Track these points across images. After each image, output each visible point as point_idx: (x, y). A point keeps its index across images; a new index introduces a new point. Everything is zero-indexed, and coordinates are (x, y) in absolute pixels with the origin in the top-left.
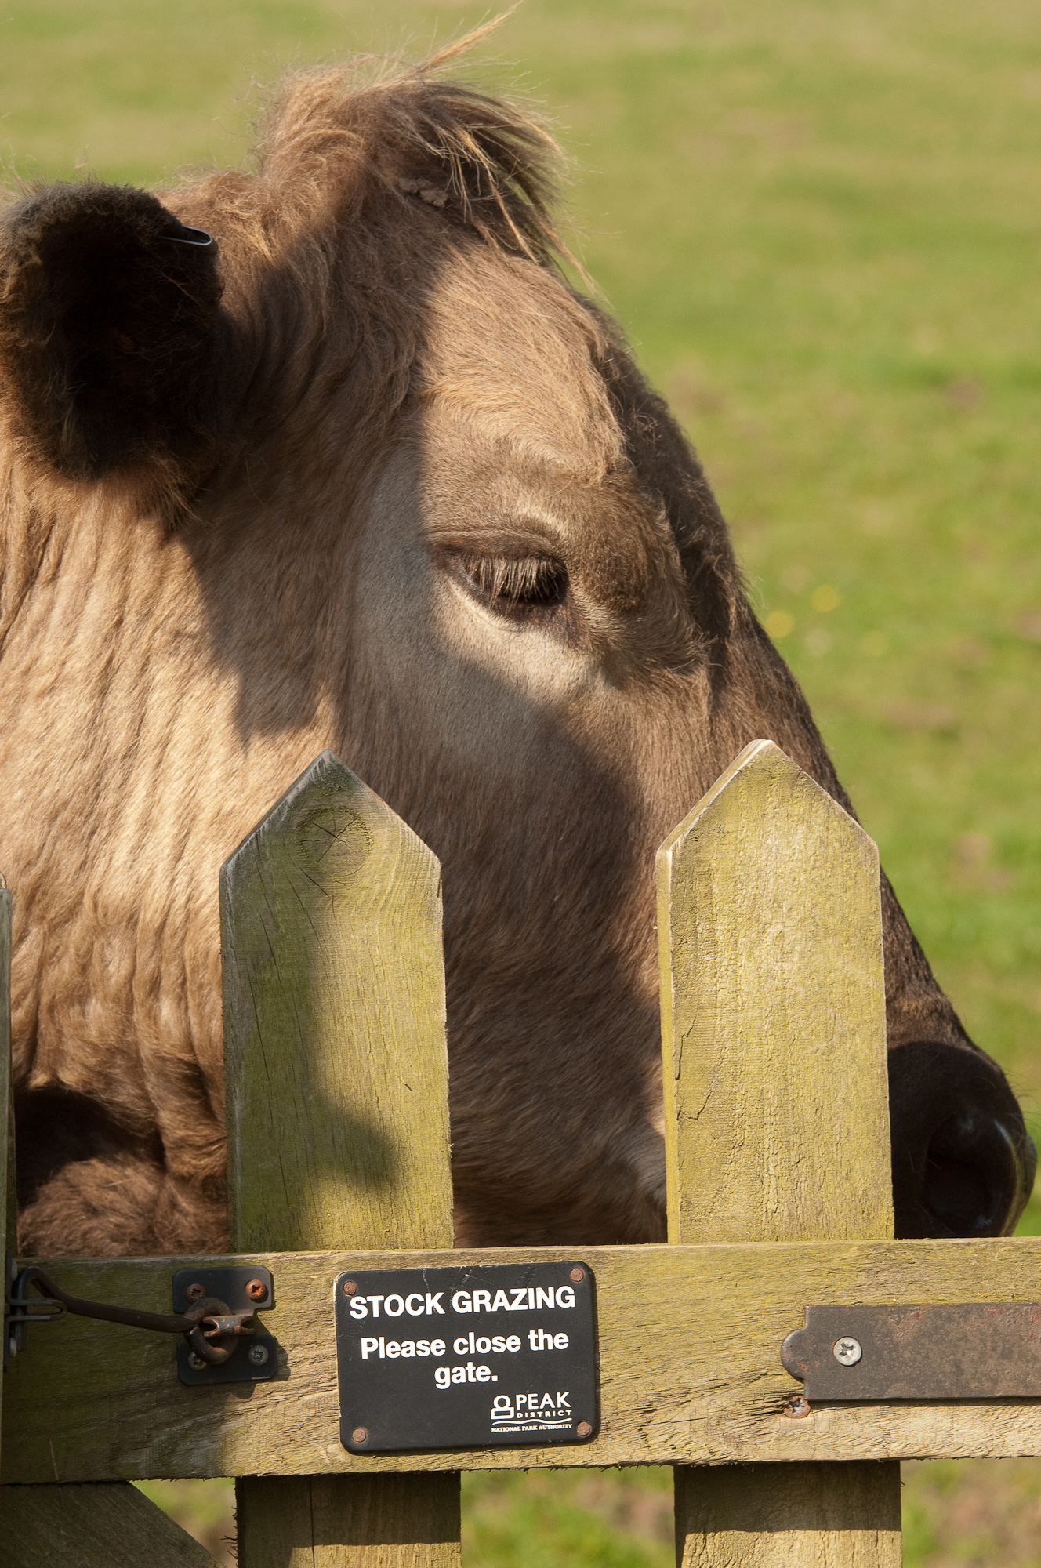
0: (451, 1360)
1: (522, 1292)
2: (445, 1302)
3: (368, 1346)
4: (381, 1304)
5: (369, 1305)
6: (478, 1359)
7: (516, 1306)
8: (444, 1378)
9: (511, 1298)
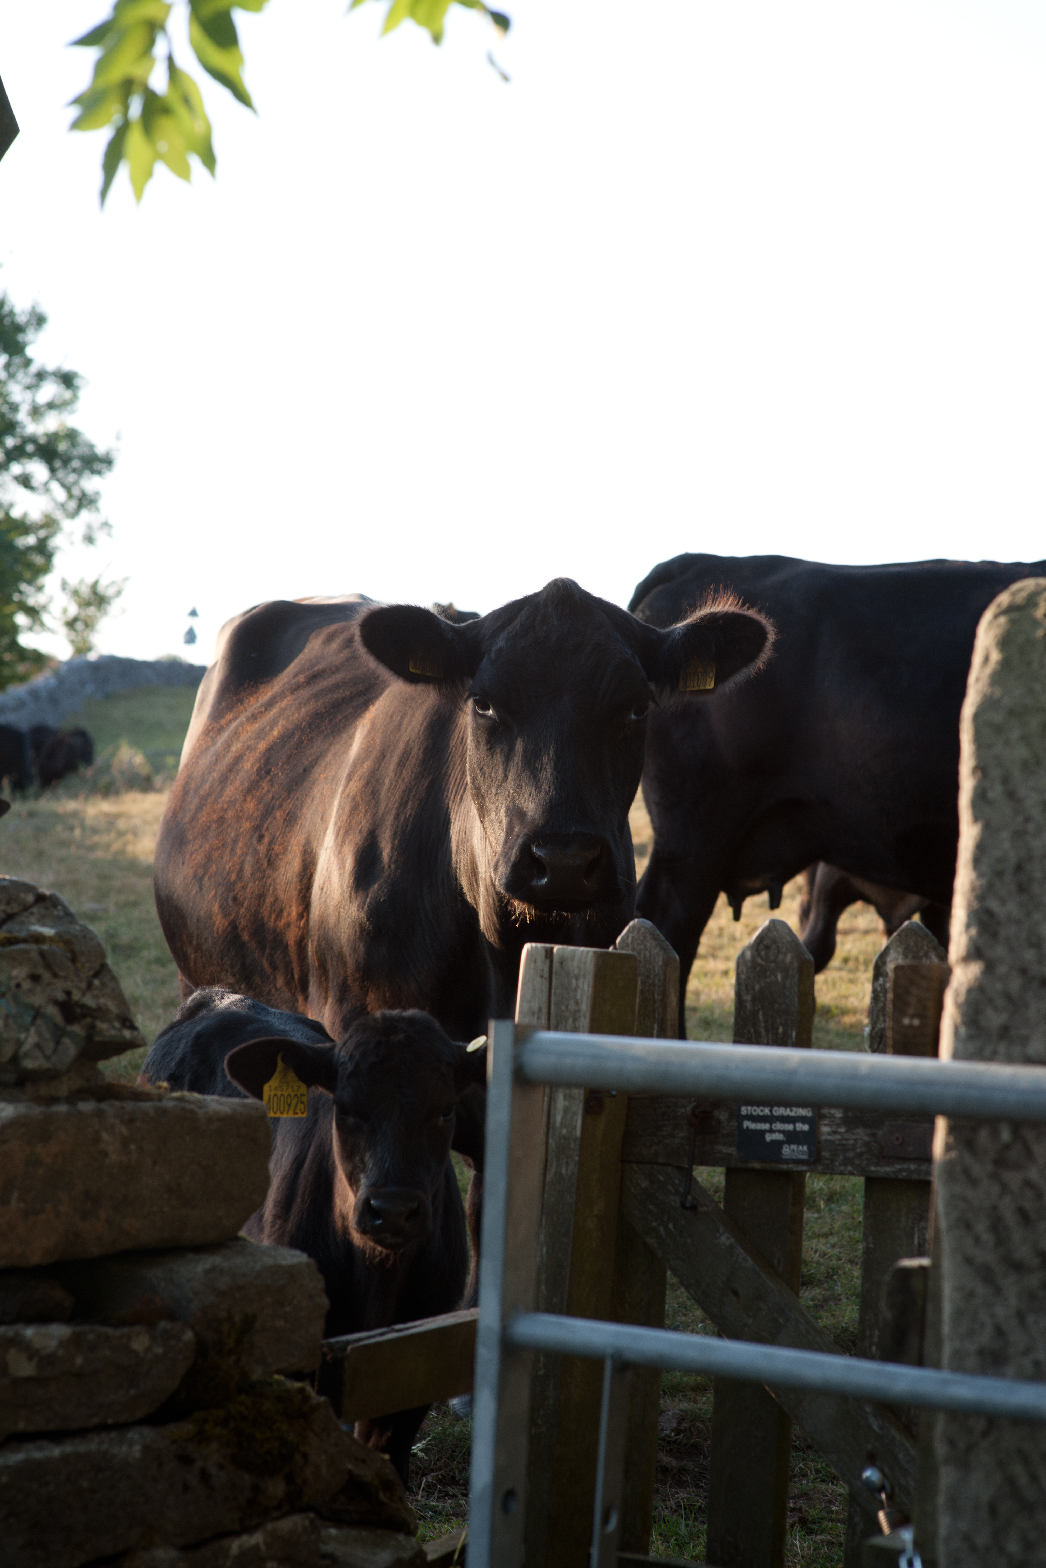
0: (771, 1131)
1: (794, 1109)
2: (771, 1111)
3: (747, 1124)
4: (751, 1110)
5: (747, 1110)
6: (780, 1131)
7: (793, 1114)
8: (769, 1138)
9: (791, 1111)
